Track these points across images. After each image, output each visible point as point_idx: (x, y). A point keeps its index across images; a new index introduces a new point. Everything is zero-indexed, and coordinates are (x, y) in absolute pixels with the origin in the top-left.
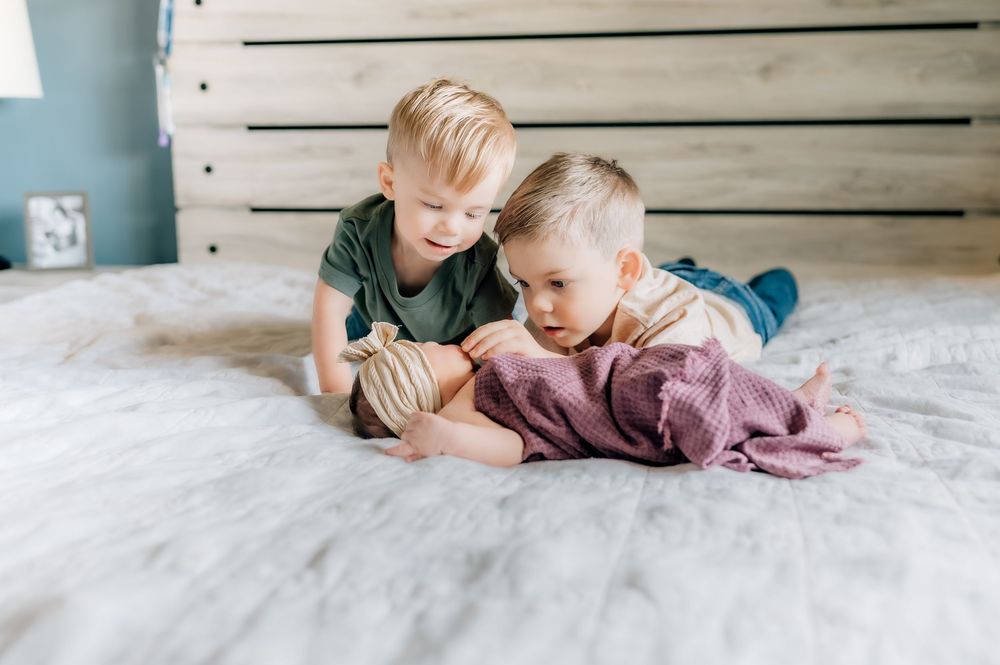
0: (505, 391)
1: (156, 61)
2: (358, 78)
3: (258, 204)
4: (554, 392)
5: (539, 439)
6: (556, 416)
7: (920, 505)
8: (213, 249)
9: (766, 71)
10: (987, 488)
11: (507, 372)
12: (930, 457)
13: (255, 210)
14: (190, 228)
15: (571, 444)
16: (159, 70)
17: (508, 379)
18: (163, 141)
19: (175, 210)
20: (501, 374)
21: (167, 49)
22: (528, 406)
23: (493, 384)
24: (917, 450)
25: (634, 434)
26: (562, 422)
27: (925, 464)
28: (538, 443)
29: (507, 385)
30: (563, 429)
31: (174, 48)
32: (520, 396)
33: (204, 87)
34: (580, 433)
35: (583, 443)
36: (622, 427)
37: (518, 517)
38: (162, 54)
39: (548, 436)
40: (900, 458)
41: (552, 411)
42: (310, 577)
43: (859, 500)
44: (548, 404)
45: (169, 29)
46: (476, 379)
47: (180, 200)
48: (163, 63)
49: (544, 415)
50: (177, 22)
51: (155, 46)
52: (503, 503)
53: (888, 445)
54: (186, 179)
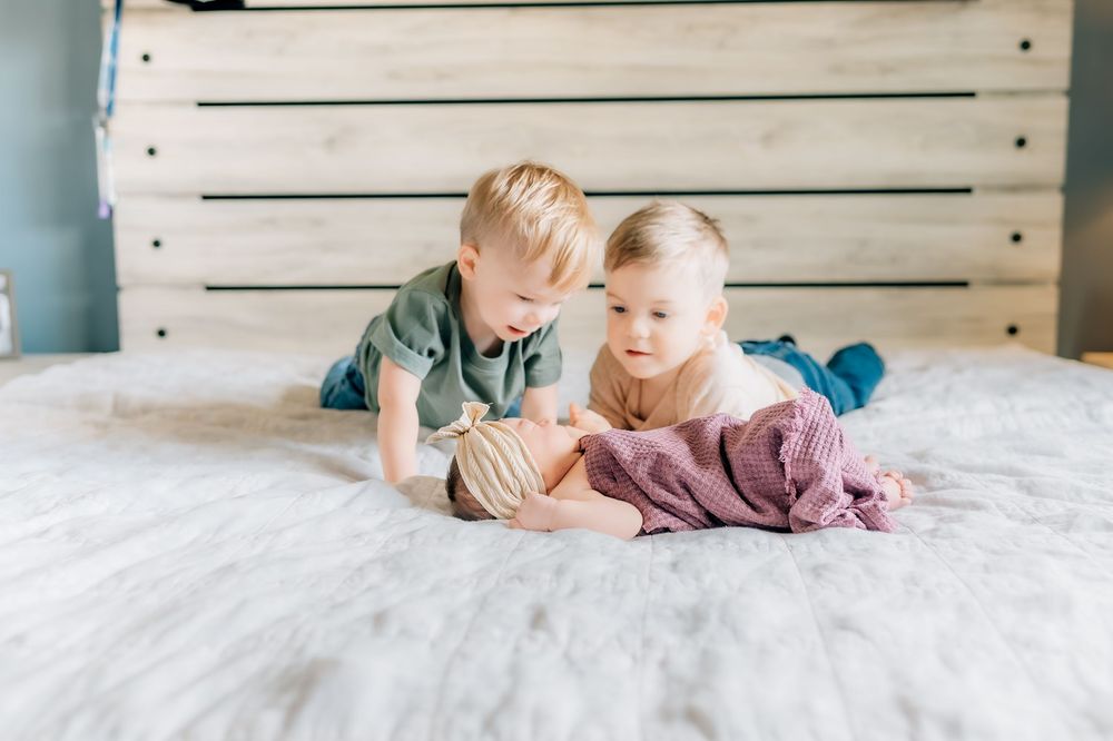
0: (622, 469)
1: (96, 122)
2: (330, 143)
3: (213, 283)
4: (677, 467)
5: (665, 514)
6: (681, 491)
7: (1051, 553)
8: (162, 333)
9: (768, 139)
10: (1102, 537)
11: (621, 449)
12: (1039, 515)
13: (209, 288)
14: (134, 310)
15: (698, 516)
16: (100, 133)
17: (625, 456)
18: (103, 213)
19: (116, 289)
20: (616, 452)
21: (109, 109)
22: (650, 483)
23: (606, 463)
24: (1022, 509)
25: (758, 502)
26: (687, 496)
27: (1035, 520)
28: (665, 518)
29: (624, 462)
30: (690, 502)
31: (118, 109)
32: (641, 473)
33: (152, 152)
34: (706, 507)
35: (709, 515)
36: (746, 495)
37: (698, 578)
38: (103, 115)
39: (672, 510)
40: (1009, 517)
41: (677, 486)
42: (541, 636)
43: (994, 552)
44: (671, 479)
45: (112, 87)
46: (586, 460)
47: (123, 278)
48: (104, 125)
49: (668, 491)
50: (121, 80)
51: (95, 106)
52: (674, 566)
53: (994, 506)
54: (130, 255)
